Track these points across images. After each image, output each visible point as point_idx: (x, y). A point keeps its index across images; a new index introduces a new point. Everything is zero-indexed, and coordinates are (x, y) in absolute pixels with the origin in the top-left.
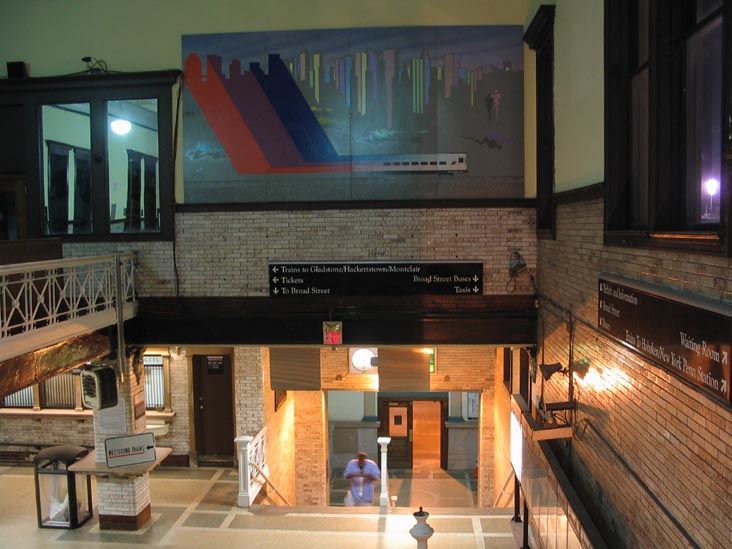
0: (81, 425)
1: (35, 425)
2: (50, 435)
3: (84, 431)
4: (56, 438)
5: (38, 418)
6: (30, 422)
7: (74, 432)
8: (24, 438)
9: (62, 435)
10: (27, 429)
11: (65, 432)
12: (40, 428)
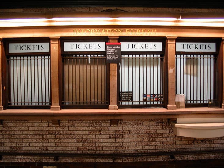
0: (113, 128)
1: (52, 129)
2: (72, 141)
3: (117, 135)
4: (80, 145)
5: (56, 119)
6: (45, 125)
7: (104, 137)
8: (35, 145)
9: (88, 141)
10: (40, 134)
11: (92, 137)
12: (59, 133)
